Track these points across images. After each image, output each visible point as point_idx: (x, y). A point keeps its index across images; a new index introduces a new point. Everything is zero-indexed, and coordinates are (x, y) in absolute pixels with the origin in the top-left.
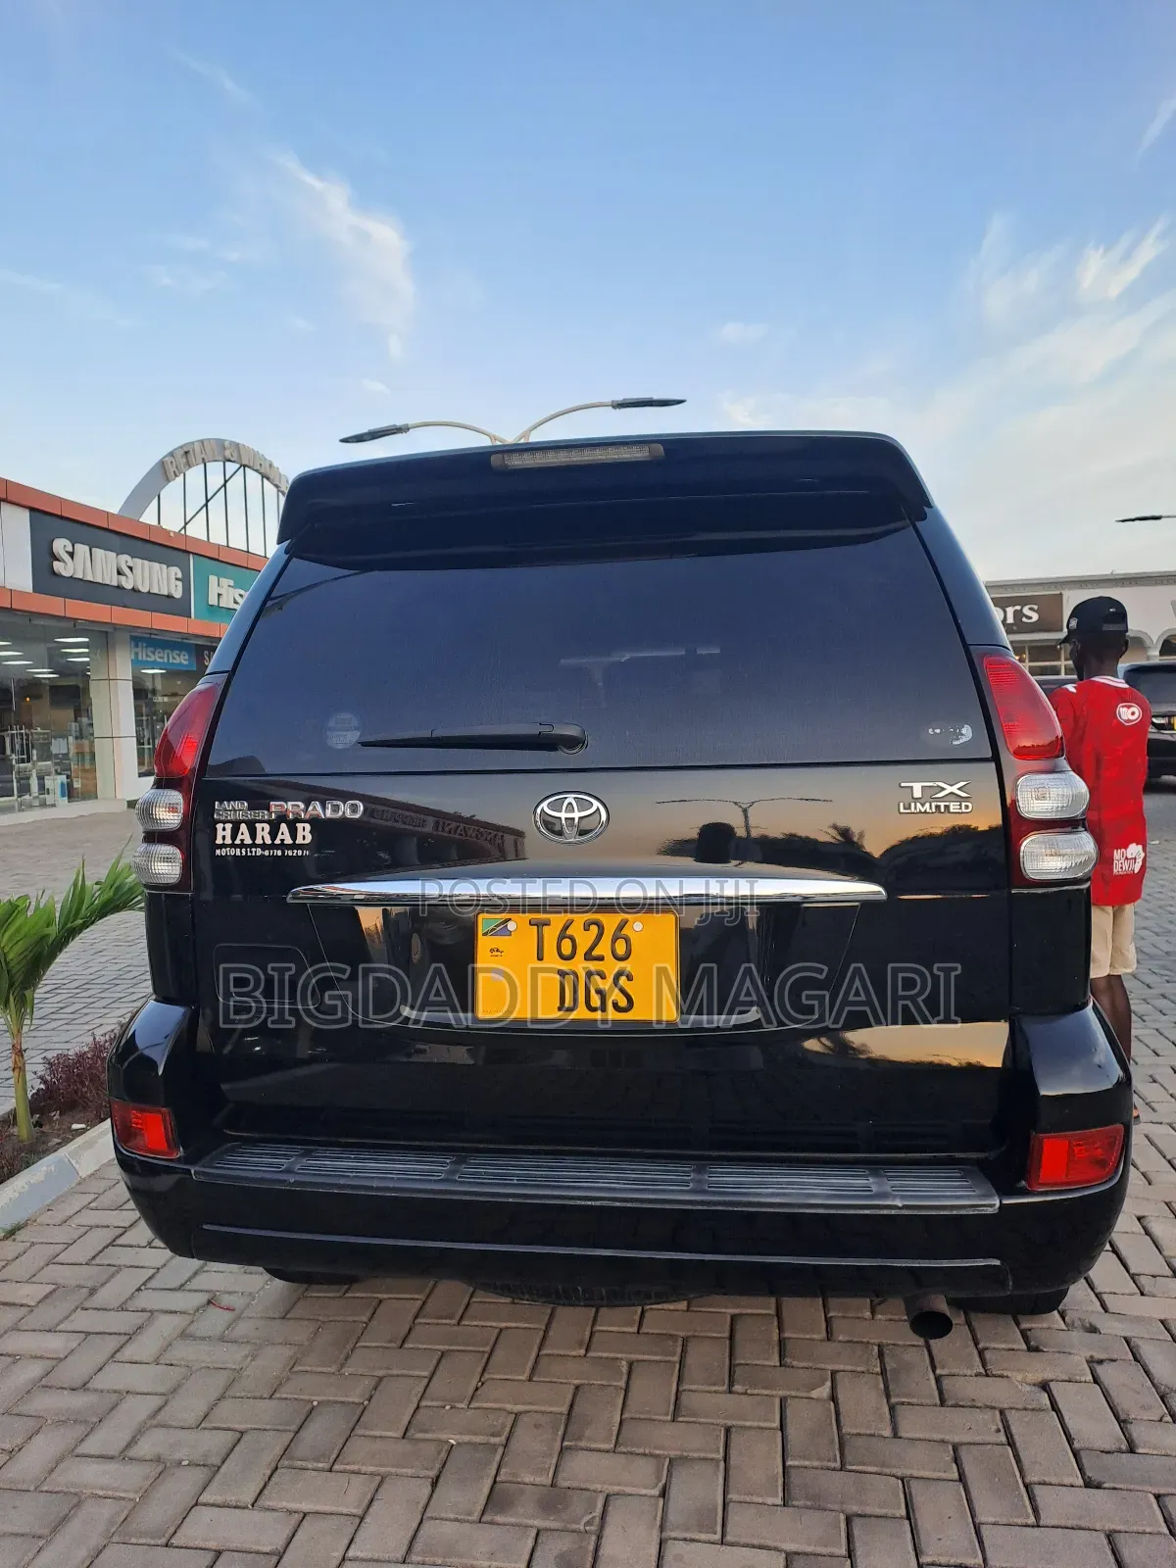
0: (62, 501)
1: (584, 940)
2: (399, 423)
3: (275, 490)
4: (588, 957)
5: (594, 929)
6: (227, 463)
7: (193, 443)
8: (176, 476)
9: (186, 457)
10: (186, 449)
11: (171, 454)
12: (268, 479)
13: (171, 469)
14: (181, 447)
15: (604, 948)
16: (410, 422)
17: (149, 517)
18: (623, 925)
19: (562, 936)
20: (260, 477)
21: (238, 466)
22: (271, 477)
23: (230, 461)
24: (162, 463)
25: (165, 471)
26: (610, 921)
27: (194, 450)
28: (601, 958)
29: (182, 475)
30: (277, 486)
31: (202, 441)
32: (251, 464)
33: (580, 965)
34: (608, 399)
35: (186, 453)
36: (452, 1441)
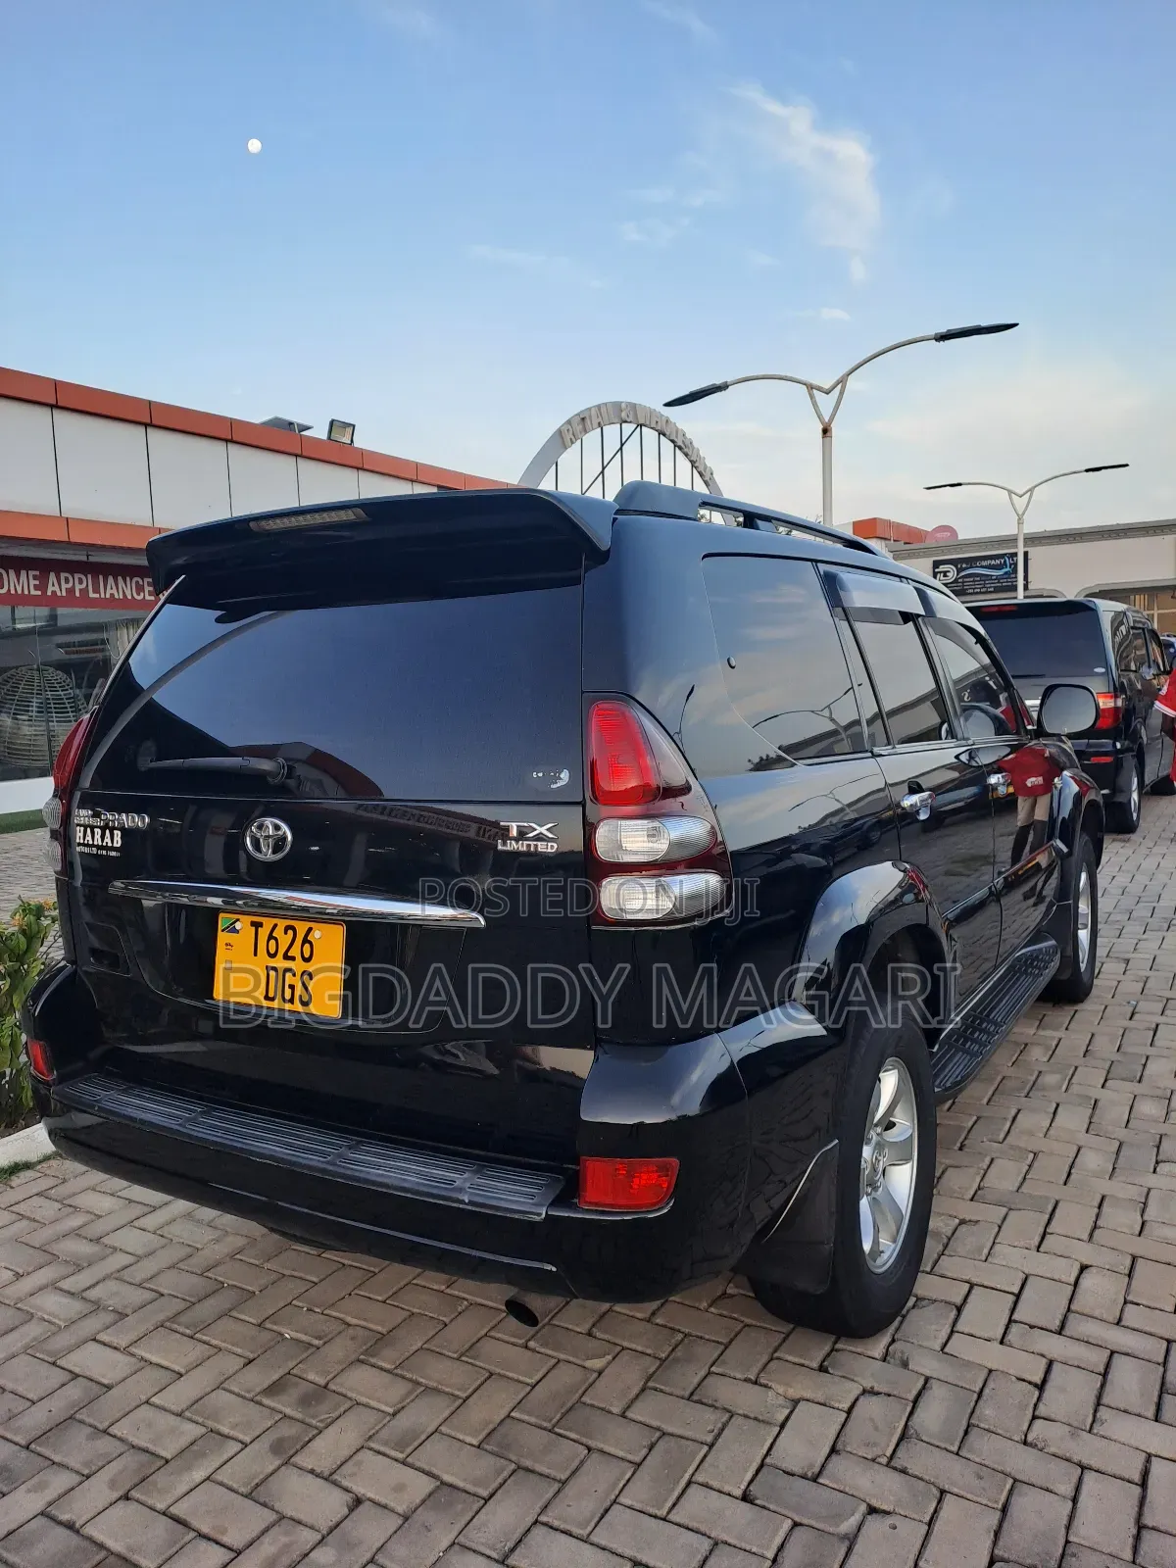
0: (466, 478)
1: (285, 940)
2: (718, 382)
3: (672, 445)
4: (286, 957)
5: (290, 932)
6: (624, 425)
7: (589, 409)
8: (572, 443)
9: (582, 423)
10: (582, 416)
11: (569, 422)
12: (664, 435)
13: (568, 437)
14: (578, 414)
15: (295, 952)
16: (729, 380)
17: (546, 485)
18: (310, 929)
19: (271, 937)
20: (657, 433)
21: (635, 426)
22: (668, 433)
23: (626, 422)
24: (559, 432)
25: (562, 439)
26: (302, 928)
27: (590, 416)
28: (293, 959)
29: (579, 441)
30: (673, 441)
31: (606, 404)
32: (648, 423)
33: (280, 963)
34: (932, 333)
35: (583, 419)
36: (287, 1335)
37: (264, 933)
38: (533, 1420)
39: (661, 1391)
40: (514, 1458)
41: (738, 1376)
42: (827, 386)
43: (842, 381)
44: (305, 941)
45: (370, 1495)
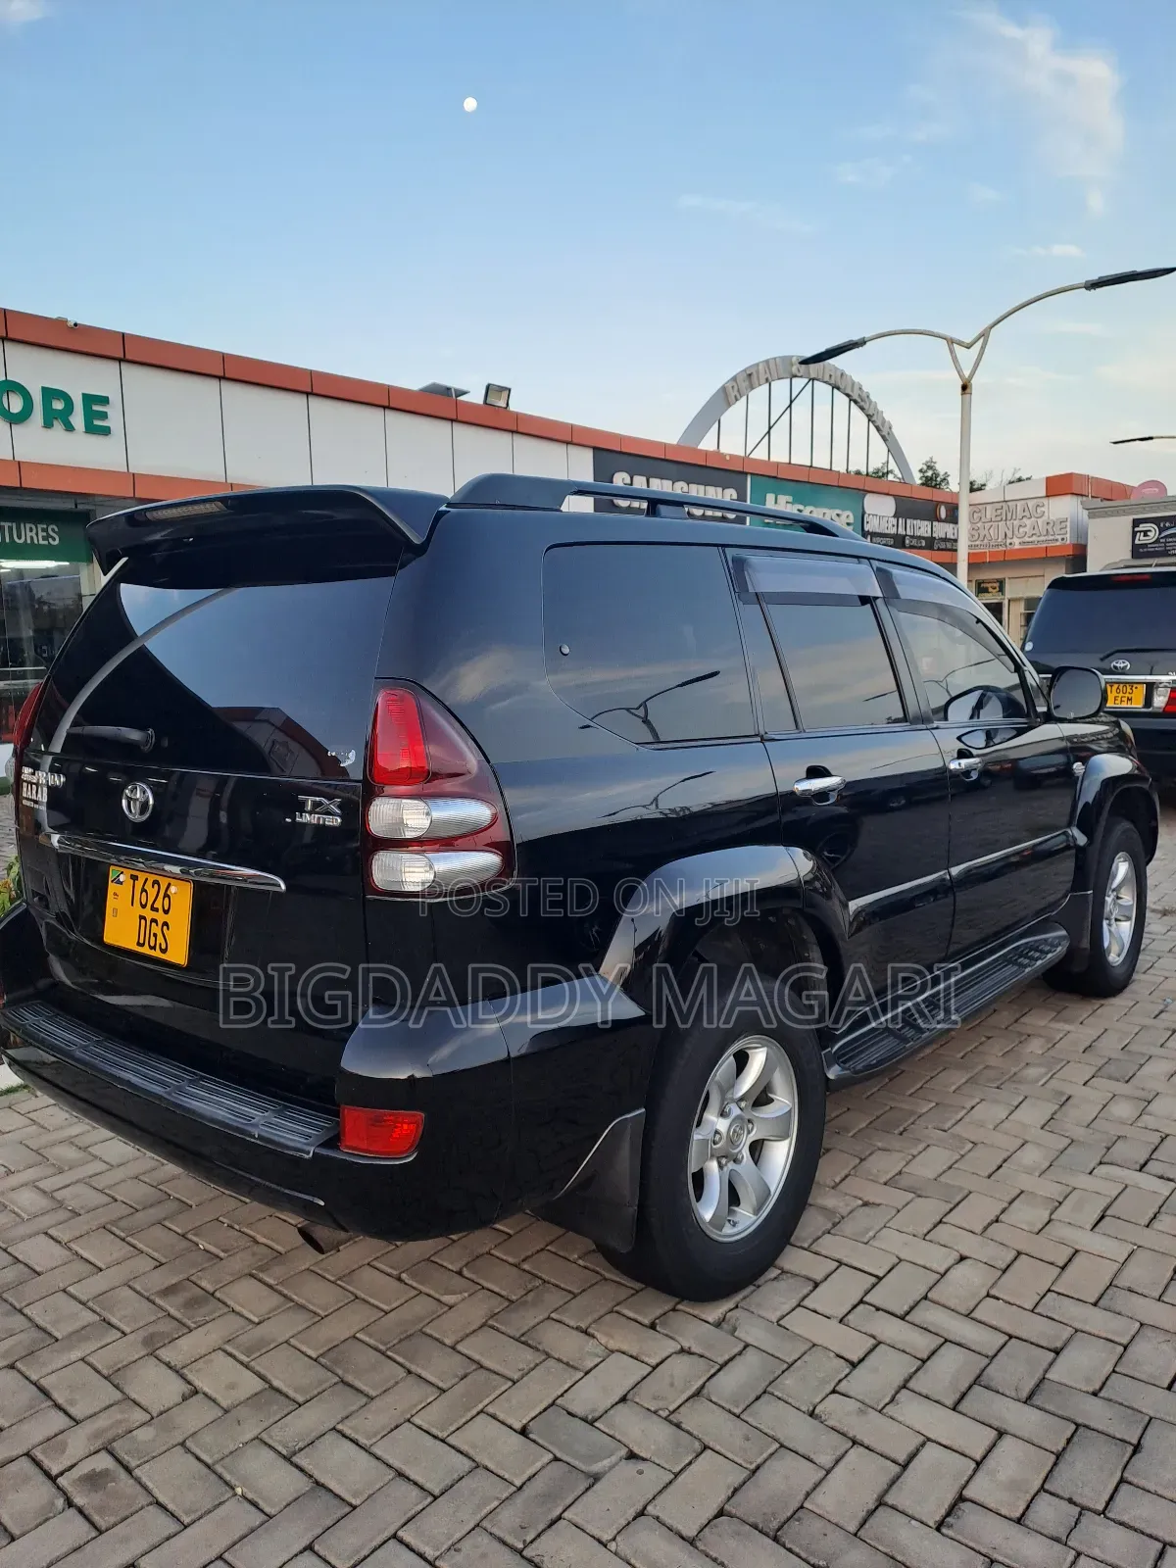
0: (621, 438)
1: (152, 893)
2: (856, 338)
3: (847, 399)
4: (154, 909)
5: (156, 886)
6: (794, 380)
7: (757, 365)
8: (737, 400)
9: (749, 379)
10: (748, 372)
11: (734, 379)
12: (838, 389)
13: (732, 394)
14: (745, 370)
15: (158, 904)
16: (867, 335)
17: (708, 444)
18: (169, 885)
19: (144, 890)
20: (830, 388)
21: (807, 380)
22: (842, 387)
23: (796, 376)
24: (724, 389)
25: (726, 397)
27: (758, 372)
28: (157, 910)
29: (745, 397)
30: (848, 395)
31: (775, 359)
32: (820, 377)
33: (149, 914)
34: (1082, 280)
35: (750, 375)
36: (201, 1247)
37: (139, 884)
38: (372, 1342)
39: (497, 1330)
40: (340, 1372)
41: (572, 1323)
42: (968, 341)
43: (984, 335)
44: (166, 895)
45: (206, 1389)
